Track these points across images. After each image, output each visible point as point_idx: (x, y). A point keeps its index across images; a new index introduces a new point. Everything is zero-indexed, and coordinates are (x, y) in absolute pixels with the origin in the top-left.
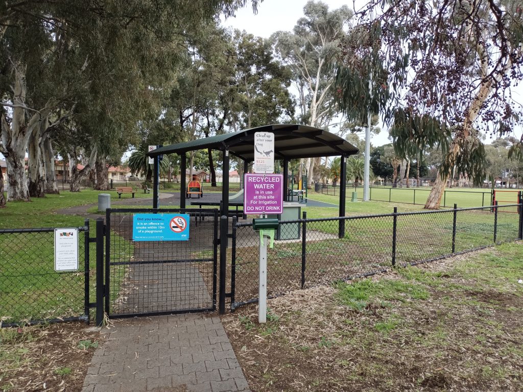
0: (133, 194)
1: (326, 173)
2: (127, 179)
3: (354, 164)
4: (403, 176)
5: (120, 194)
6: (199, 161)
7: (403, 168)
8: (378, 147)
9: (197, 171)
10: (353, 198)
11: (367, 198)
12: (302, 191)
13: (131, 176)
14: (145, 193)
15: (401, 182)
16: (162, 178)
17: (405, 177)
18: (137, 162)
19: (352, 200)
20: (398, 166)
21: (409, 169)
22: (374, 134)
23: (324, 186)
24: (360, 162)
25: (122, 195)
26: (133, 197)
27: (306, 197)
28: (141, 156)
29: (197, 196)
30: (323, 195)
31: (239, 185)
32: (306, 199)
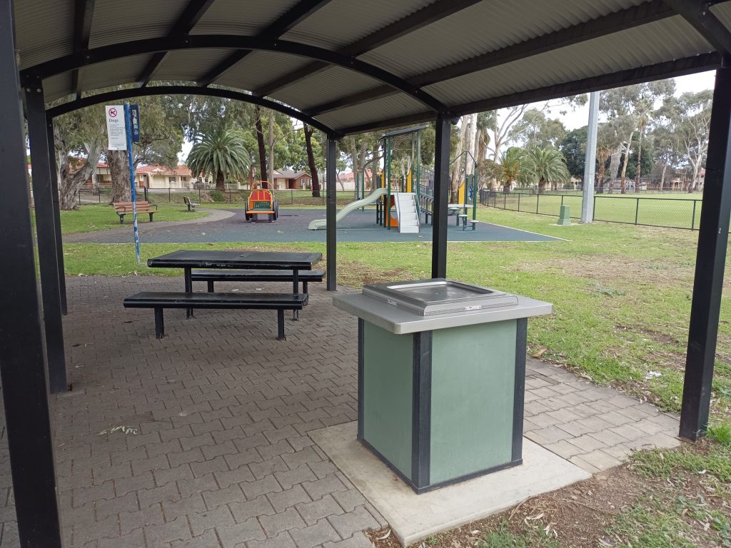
0: (151, 214)
1: (496, 173)
2: (191, 187)
3: (538, 158)
4: (615, 174)
5: (122, 216)
6: (299, 157)
7: (616, 162)
8: (575, 130)
9: (296, 172)
10: (562, 216)
11: (589, 218)
12: (467, 206)
13: (197, 182)
14: (189, 210)
15: (611, 185)
16: (244, 184)
17: (619, 175)
18: (199, 161)
19: (560, 222)
20: (606, 159)
21: (626, 164)
22: (577, 106)
23: (493, 194)
24: (547, 153)
25: (125, 218)
26: (151, 220)
27: (474, 218)
28: (205, 149)
29: (267, 218)
30: (498, 212)
31: (353, 194)
32: (474, 224)
